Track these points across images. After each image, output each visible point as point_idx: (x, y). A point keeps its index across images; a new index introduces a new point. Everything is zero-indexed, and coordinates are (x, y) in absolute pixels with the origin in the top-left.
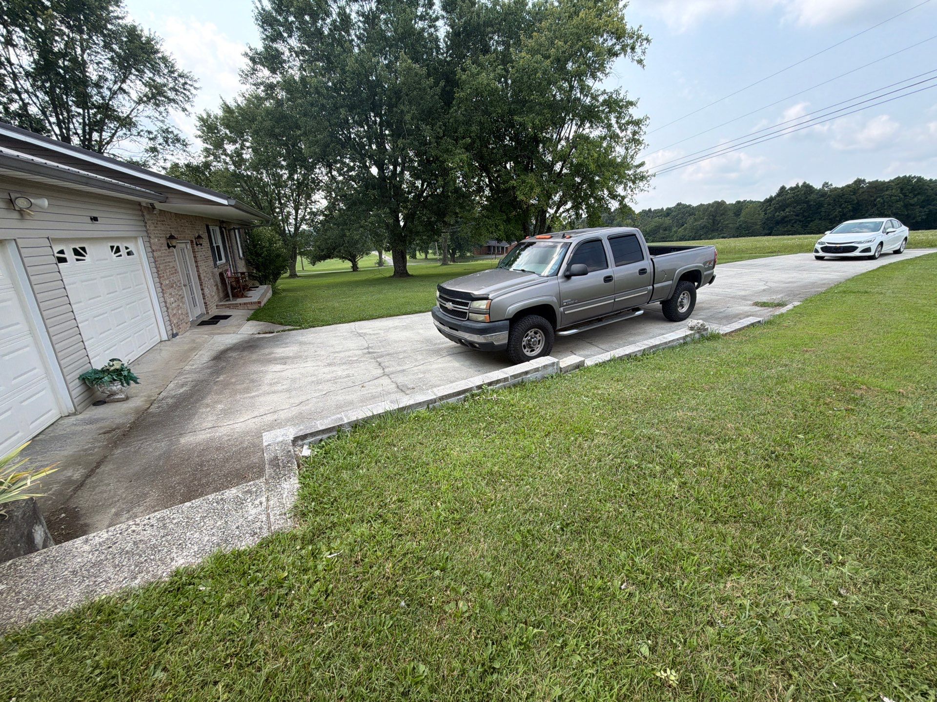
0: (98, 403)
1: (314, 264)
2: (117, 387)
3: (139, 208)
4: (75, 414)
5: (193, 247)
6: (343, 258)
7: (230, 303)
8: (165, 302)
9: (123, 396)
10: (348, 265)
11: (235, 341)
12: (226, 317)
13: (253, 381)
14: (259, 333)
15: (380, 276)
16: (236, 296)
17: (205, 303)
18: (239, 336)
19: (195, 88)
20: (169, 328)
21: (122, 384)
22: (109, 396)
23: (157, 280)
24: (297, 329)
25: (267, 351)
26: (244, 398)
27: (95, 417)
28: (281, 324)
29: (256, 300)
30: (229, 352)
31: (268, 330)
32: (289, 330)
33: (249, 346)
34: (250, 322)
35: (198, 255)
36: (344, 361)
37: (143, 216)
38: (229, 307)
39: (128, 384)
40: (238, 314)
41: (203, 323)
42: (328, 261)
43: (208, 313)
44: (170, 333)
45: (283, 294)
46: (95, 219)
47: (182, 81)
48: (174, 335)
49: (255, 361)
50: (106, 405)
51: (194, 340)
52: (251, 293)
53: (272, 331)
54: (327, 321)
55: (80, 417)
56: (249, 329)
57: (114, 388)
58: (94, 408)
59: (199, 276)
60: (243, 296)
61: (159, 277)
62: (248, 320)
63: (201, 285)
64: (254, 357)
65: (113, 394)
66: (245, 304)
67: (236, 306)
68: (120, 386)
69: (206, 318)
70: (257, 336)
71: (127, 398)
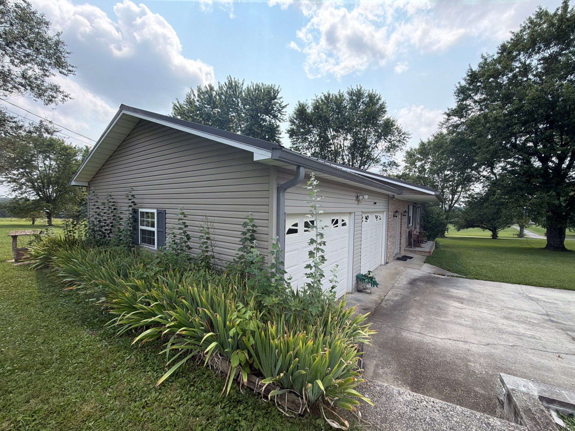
0: (360, 291)
1: (459, 230)
2: (369, 286)
3: (388, 197)
4: (351, 293)
5: (401, 217)
6: (484, 228)
7: (411, 249)
8: (387, 245)
9: (369, 291)
10: (488, 234)
11: (419, 275)
12: (411, 258)
13: (439, 308)
14: (434, 274)
15: (528, 246)
16: (415, 246)
17: (400, 247)
18: (422, 272)
19: (409, 138)
20: (386, 258)
21: (371, 285)
22: (364, 289)
23: (387, 233)
24: (463, 278)
25: (444, 288)
26: (437, 320)
27: (359, 298)
28: (449, 271)
29: (428, 250)
30: (418, 281)
31: (441, 272)
32: (457, 277)
33: (429, 280)
34: (426, 264)
35: (403, 221)
36: (521, 319)
37: (389, 201)
38: (411, 251)
39: (374, 286)
40: (417, 258)
41: (398, 259)
42: (471, 229)
43: (400, 253)
44: (385, 261)
45: (443, 249)
46: (375, 203)
47: (403, 136)
48: (387, 263)
49: (437, 294)
50: (362, 293)
51: (396, 268)
52: (423, 245)
53: (443, 274)
54: (489, 277)
55: (353, 295)
56: (426, 269)
57: (368, 286)
58: (358, 293)
59: (401, 232)
60: (419, 246)
61: (388, 232)
62: (425, 263)
63: (400, 237)
64: (436, 290)
65: (366, 289)
66: (421, 251)
67: (415, 252)
68: (370, 286)
69: (400, 256)
70: (433, 275)
71: (370, 293)
